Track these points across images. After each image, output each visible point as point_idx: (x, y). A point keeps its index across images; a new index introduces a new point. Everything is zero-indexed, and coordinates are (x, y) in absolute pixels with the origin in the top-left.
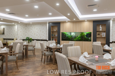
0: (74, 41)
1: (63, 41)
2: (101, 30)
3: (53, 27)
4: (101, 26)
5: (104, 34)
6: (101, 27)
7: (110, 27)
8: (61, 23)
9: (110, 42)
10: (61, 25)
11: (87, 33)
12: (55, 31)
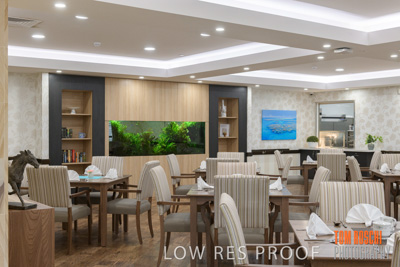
2: (224, 115)
4: (223, 102)
5: (226, 130)
6: (224, 108)
7: (248, 107)
8: (107, 81)
9: (248, 151)
10: (109, 89)
11: (189, 124)
12: (73, 113)
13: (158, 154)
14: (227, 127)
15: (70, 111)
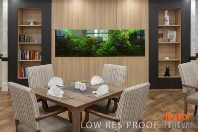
0: (96, 55)
1: (59, 58)
2: (167, 24)
3: (22, 10)
4: (166, 12)
5: (173, 36)
6: (167, 17)
7: (192, 16)
9: (191, 56)
12: (32, 24)
13: (100, 56)
14: (174, 33)
15: (30, 23)
